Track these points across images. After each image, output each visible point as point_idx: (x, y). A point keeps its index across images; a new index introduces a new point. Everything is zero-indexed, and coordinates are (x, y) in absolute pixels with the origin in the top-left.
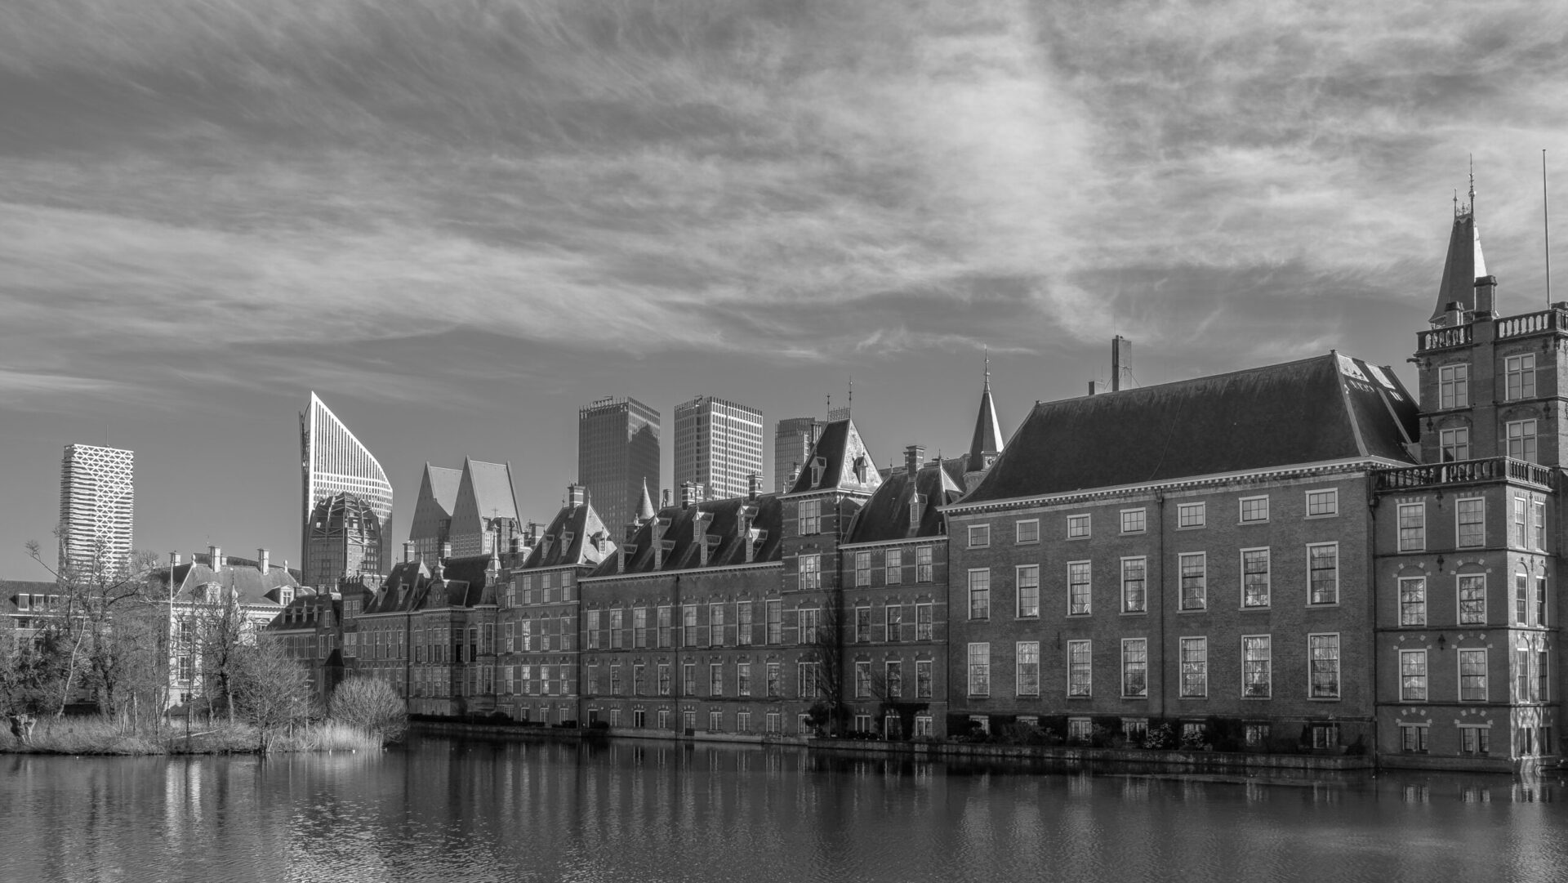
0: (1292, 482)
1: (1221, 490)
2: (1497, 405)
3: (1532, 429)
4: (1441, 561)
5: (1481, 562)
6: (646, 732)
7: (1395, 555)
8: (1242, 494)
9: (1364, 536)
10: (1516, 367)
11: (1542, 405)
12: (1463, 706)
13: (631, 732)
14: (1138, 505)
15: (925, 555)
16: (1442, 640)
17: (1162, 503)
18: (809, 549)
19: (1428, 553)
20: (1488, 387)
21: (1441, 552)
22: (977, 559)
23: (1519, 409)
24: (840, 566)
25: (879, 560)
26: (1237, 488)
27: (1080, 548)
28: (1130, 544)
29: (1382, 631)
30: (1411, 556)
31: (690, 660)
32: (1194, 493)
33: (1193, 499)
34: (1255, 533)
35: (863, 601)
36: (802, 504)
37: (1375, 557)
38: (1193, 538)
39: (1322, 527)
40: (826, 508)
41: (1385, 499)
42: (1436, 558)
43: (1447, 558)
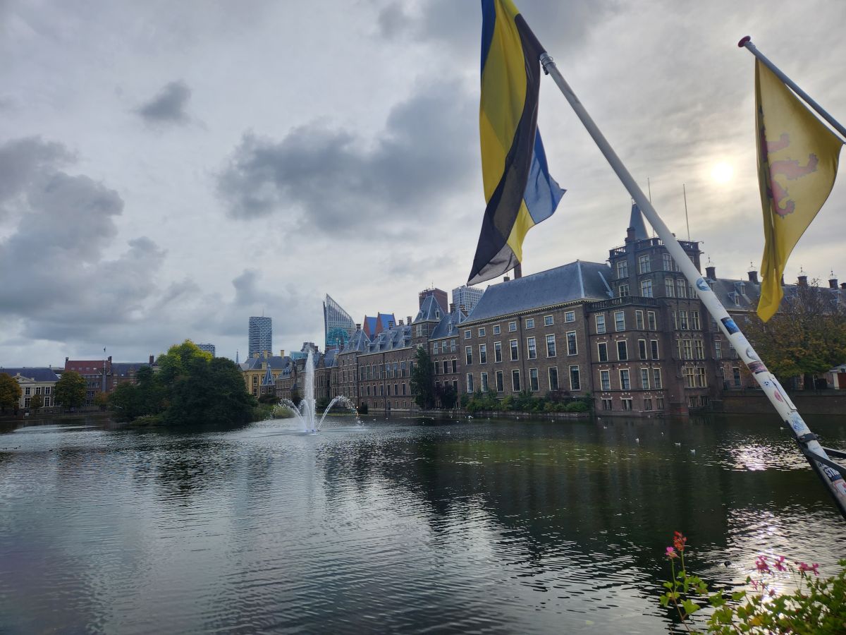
0: (560, 310)
1: (538, 314)
2: (637, 275)
3: (650, 284)
4: (611, 336)
5: (624, 336)
6: (377, 409)
7: (596, 335)
8: (545, 314)
9: (584, 328)
10: (643, 260)
11: (652, 275)
12: (622, 392)
13: (373, 409)
14: (513, 321)
15: (453, 342)
16: (613, 366)
17: (520, 319)
18: (419, 342)
19: (607, 333)
20: (634, 268)
21: (610, 333)
22: (468, 342)
23: (644, 276)
24: (429, 348)
25: (440, 345)
26: (543, 313)
27: (497, 337)
28: (511, 335)
29: (594, 364)
30: (601, 335)
31: (388, 383)
32: (530, 315)
33: (529, 318)
34: (550, 329)
35: (436, 359)
36: (417, 327)
37: (589, 336)
38: (530, 331)
39: (570, 325)
40: (423, 328)
41: (591, 314)
42: (608, 335)
43: (613, 335)
